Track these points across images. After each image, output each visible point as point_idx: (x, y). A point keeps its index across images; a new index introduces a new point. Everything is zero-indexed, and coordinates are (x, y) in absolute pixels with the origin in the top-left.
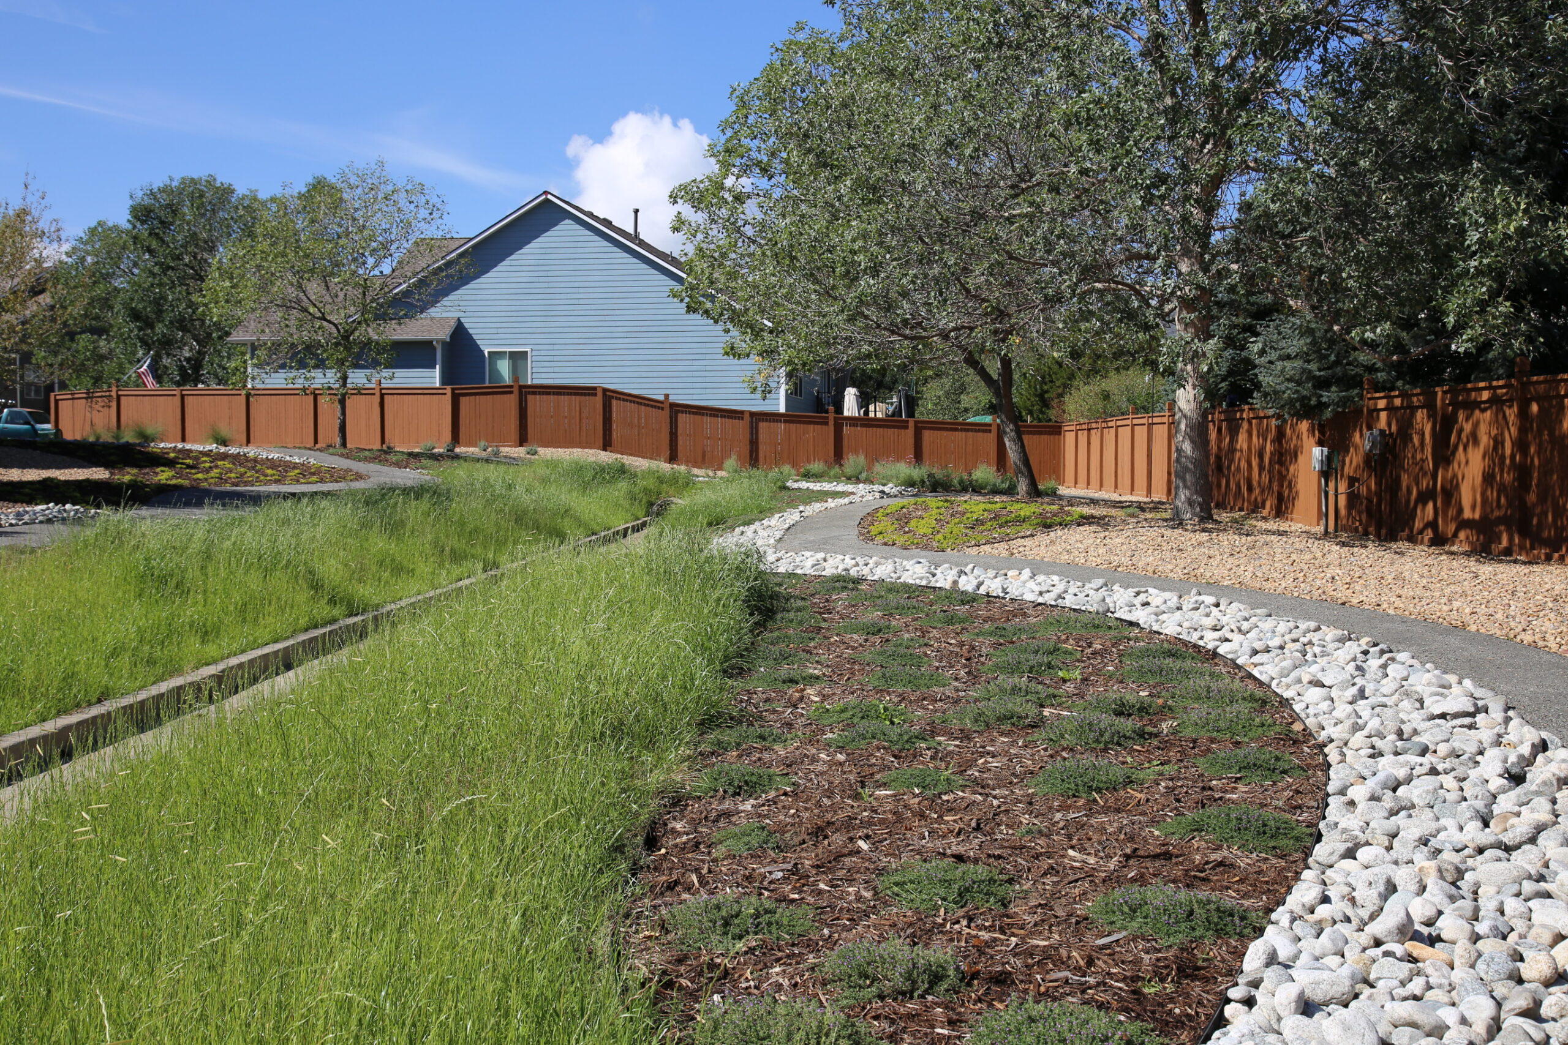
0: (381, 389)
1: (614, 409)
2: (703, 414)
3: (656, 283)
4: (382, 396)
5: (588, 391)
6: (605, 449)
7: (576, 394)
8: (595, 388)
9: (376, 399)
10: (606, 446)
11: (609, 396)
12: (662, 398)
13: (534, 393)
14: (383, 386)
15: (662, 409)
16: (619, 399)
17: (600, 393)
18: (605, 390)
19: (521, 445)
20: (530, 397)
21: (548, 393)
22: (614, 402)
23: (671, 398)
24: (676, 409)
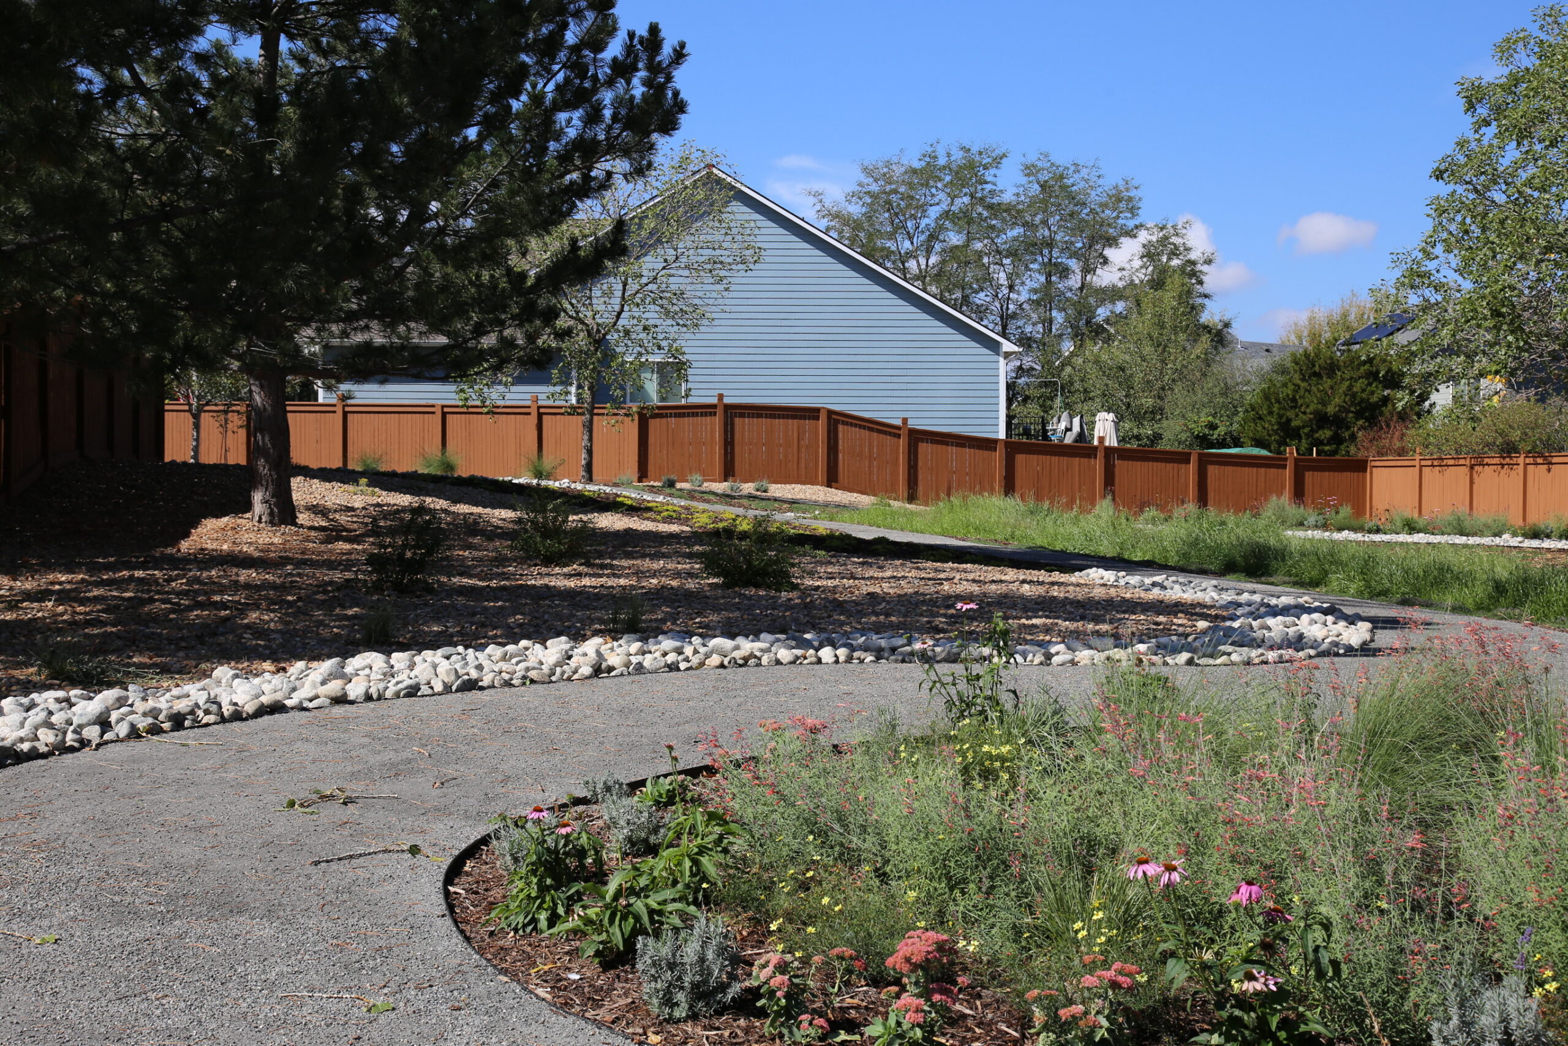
0: (539, 407)
1: (840, 435)
2: (947, 444)
3: (846, 281)
4: (540, 416)
5: (811, 413)
6: (829, 486)
7: (794, 417)
8: (818, 410)
9: (533, 419)
10: (832, 480)
11: (836, 420)
12: (899, 422)
13: (742, 415)
14: (540, 403)
15: (899, 436)
16: (847, 424)
17: (823, 416)
18: (830, 413)
19: (725, 481)
20: (737, 420)
21: (759, 416)
22: (840, 427)
23: (910, 422)
24: (917, 437)
